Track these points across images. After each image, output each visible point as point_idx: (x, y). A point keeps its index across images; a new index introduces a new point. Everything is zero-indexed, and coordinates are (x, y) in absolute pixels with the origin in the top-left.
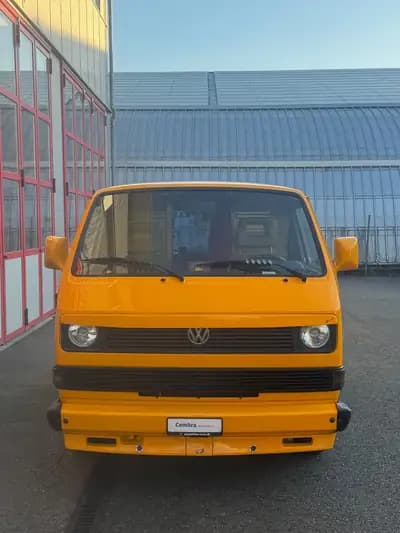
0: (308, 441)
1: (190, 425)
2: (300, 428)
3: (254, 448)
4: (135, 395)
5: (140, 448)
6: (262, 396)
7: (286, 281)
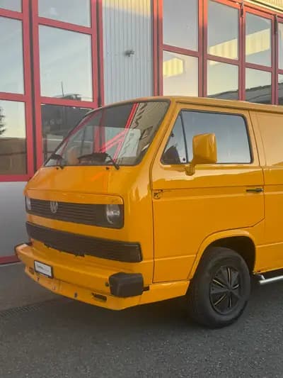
0: (104, 299)
3: (76, 295)
4: (43, 244)
7: (107, 168)
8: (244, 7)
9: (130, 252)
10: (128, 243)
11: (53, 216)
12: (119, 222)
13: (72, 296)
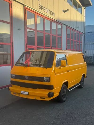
0: (45, 98)
1: (24, 93)
2: (43, 96)
3: (35, 98)
4: (19, 86)
5: (19, 95)
6: (38, 89)
7: (43, 68)
8: (45, 18)
9: (51, 87)
10: (51, 85)
11: (27, 80)
12: (49, 81)
13: (34, 99)
